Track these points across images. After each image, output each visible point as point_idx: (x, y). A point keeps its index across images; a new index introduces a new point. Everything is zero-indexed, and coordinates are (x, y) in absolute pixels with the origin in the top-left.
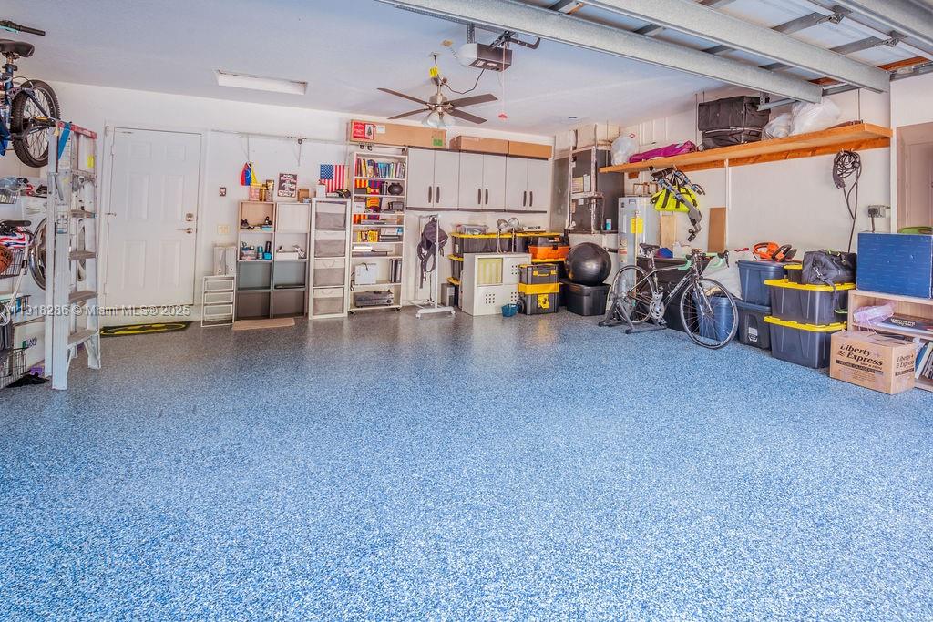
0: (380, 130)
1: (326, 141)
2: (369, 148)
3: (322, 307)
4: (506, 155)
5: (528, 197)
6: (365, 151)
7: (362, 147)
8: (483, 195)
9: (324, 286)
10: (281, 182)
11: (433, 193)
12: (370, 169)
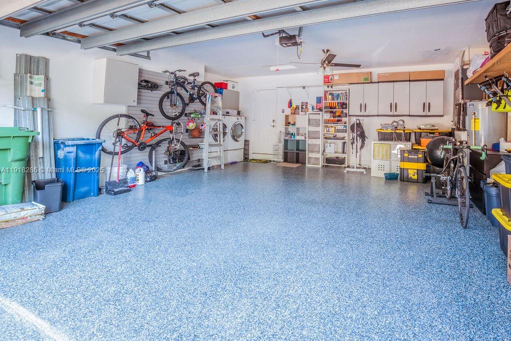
0: (336, 78)
1: (319, 86)
2: (332, 87)
3: (312, 161)
4: (410, 81)
5: (427, 106)
6: (330, 89)
7: (328, 87)
8: (394, 106)
9: (312, 151)
10: (302, 105)
11: (363, 107)
12: (330, 97)
